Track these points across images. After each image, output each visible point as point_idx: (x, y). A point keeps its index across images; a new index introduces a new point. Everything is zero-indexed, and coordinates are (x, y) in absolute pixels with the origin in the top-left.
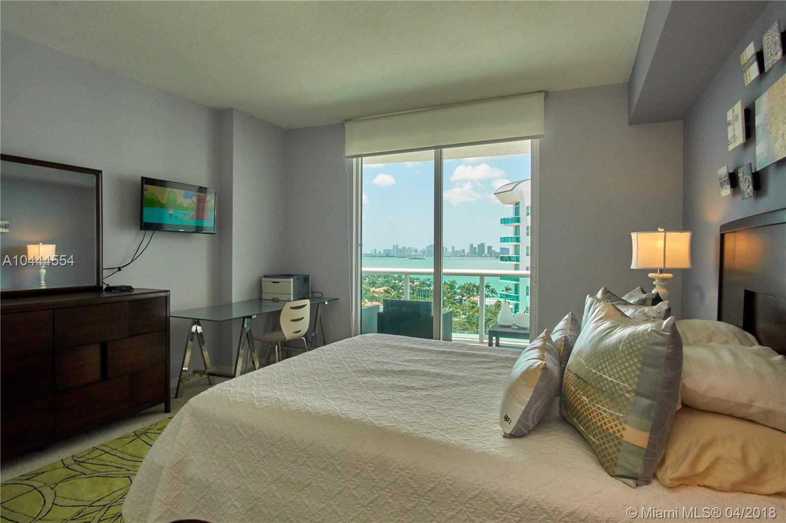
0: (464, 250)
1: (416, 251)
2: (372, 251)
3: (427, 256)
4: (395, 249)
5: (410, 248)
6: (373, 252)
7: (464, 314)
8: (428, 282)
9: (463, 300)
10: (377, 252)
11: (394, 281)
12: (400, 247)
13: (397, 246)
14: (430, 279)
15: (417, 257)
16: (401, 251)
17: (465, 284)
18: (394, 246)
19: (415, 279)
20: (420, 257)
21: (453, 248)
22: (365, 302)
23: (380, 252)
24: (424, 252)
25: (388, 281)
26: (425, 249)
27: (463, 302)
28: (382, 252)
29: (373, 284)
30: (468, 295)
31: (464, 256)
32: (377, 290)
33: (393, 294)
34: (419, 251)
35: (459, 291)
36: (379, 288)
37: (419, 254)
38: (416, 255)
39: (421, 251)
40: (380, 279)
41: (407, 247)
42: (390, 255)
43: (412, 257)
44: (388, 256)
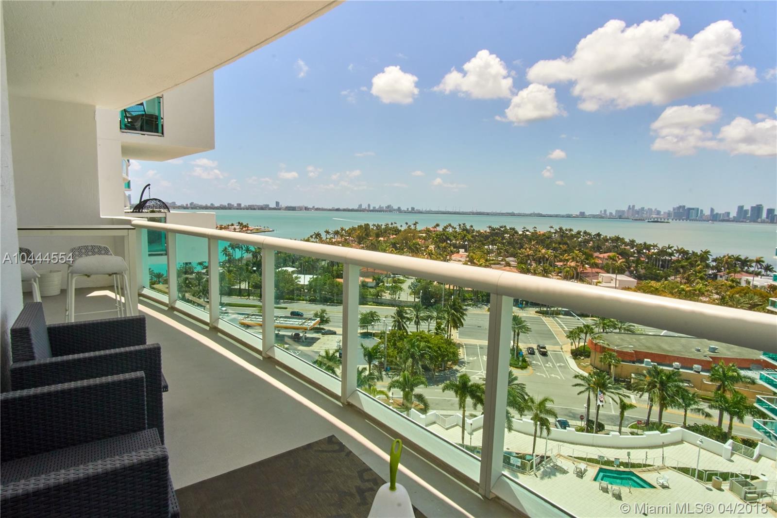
0: (728, 214)
1: (658, 213)
2: (601, 212)
3: (673, 220)
4: (631, 210)
5: (650, 210)
6: (603, 212)
7: (717, 294)
8: (669, 251)
9: (719, 277)
10: (608, 213)
11: (623, 247)
12: (637, 208)
13: (634, 206)
14: (672, 247)
15: (659, 220)
16: (638, 212)
17: (724, 256)
18: (630, 206)
19: (652, 246)
20: (663, 220)
21: (712, 210)
22: (586, 268)
23: (611, 214)
24: (669, 214)
25: (616, 246)
26: (672, 210)
27: (719, 278)
28: (614, 213)
29: (598, 249)
30: (728, 271)
31: (728, 221)
32: (602, 256)
33: (619, 262)
34: (662, 213)
35: (714, 264)
36: (605, 253)
37: (661, 216)
38: (657, 218)
39: (665, 213)
40: (607, 244)
41: (646, 208)
42: (623, 217)
43: (652, 220)
44: (620, 217)
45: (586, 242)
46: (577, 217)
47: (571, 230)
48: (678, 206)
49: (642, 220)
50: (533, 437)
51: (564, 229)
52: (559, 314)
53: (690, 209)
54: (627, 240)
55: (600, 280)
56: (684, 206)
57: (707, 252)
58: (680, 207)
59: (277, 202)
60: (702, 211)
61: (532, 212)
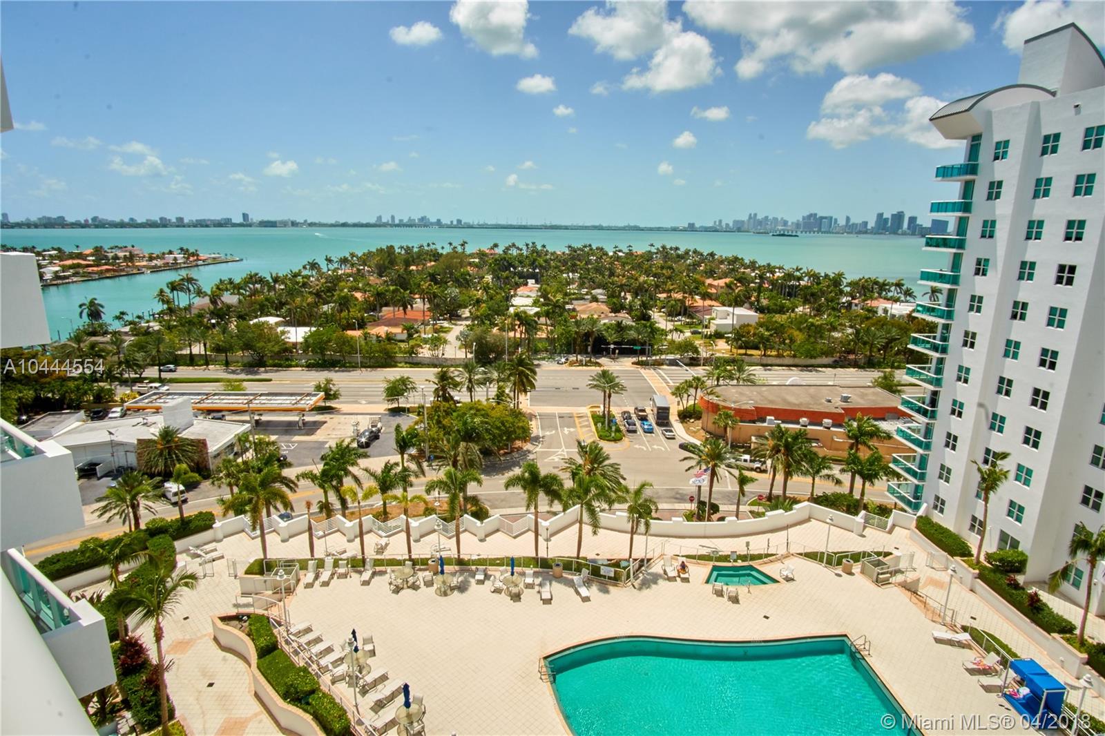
0: (866, 223)
1: (785, 223)
2: (715, 222)
3: (802, 232)
4: (752, 221)
5: (775, 219)
6: (717, 223)
7: (851, 327)
8: (798, 274)
9: (853, 305)
10: (724, 224)
11: (742, 270)
12: (759, 217)
13: (755, 215)
14: (801, 269)
15: (786, 233)
16: (760, 223)
17: (860, 280)
18: (750, 215)
19: (777, 268)
20: (790, 233)
21: (848, 219)
22: (695, 301)
23: (727, 225)
24: (798, 225)
25: (733, 270)
26: (801, 220)
27: (854, 307)
28: (731, 225)
29: (711, 273)
30: (863, 297)
31: (866, 232)
32: (715, 283)
33: (737, 291)
34: (790, 223)
35: (848, 289)
36: (720, 279)
37: (789, 228)
38: (784, 230)
39: (792, 223)
40: (722, 266)
41: (770, 217)
42: (742, 229)
43: (778, 233)
44: (739, 230)
45: (696, 265)
46: (685, 230)
47: (677, 249)
48: (808, 214)
49: (765, 233)
50: (630, 535)
51: (668, 247)
52: (662, 364)
53: (822, 218)
54: (747, 261)
55: (714, 315)
56: (816, 215)
57: (840, 275)
58: (811, 215)
59: (244, 214)
60: (836, 220)
61: (626, 224)
